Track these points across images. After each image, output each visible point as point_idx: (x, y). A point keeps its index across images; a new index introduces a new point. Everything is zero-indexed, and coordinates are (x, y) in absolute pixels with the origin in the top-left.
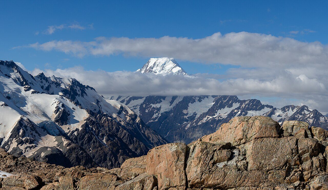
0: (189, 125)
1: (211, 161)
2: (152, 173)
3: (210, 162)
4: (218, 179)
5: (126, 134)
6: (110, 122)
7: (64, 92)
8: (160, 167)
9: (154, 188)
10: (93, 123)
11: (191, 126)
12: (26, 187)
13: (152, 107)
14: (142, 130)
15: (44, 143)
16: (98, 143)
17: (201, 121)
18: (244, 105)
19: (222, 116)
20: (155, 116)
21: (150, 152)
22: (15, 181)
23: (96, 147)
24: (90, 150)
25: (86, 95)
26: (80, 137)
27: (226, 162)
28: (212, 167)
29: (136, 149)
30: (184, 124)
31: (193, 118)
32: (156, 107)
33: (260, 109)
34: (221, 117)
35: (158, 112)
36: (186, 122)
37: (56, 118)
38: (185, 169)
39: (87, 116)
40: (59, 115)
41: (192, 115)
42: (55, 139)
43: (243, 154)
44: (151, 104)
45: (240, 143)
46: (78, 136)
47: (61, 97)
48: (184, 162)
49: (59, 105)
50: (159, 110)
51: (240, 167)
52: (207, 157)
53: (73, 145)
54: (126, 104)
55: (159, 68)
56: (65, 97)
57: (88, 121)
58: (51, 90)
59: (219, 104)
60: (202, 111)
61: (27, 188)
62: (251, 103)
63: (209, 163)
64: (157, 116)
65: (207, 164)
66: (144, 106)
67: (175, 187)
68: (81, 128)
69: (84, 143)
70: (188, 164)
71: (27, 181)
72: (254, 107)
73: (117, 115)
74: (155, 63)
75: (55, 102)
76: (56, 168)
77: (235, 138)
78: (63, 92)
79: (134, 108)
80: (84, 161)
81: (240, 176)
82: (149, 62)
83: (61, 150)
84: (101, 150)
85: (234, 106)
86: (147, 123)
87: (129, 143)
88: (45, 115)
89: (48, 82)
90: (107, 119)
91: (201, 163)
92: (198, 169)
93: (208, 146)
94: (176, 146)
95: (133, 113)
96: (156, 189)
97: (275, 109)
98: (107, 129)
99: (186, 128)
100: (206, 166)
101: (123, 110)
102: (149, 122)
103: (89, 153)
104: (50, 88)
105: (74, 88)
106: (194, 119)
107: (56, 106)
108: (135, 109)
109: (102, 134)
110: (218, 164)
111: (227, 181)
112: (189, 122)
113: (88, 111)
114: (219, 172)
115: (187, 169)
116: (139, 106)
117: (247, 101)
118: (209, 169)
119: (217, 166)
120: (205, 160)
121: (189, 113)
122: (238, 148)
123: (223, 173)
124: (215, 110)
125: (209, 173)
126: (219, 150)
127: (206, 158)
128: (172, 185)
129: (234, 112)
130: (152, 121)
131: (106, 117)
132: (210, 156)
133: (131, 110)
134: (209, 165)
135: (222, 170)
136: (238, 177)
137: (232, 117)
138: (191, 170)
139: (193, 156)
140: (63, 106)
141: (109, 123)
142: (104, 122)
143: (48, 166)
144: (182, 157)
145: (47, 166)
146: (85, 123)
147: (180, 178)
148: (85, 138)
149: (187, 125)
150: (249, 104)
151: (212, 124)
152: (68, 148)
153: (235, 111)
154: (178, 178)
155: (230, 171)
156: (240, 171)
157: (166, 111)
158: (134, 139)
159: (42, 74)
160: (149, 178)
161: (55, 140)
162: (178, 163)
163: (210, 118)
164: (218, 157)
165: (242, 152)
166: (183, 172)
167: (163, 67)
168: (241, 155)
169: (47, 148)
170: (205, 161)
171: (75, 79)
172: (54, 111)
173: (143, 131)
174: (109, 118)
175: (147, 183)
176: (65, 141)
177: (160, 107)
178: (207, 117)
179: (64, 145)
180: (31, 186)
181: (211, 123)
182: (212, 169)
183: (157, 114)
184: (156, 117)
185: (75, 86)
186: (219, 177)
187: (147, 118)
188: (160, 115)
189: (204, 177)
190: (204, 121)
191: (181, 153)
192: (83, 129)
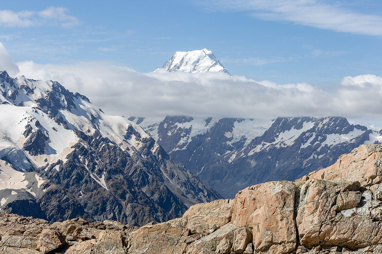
0: (234, 156)
1: (333, 207)
2: (244, 224)
3: (332, 209)
4: (344, 234)
5: (137, 169)
6: (112, 150)
7: (40, 102)
8: (257, 215)
9: (248, 246)
10: (84, 152)
11: (238, 158)
12: (41, 249)
13: (178, 128)
14: (162, 163)
15: (6, 183)
16: (92, 183)
17: (253, 150)
18: (320, 126)
19: (286, 142)
20: (182, 141)
21: (240, 193)
22: (21, 240)
23: (90, 190)
24: (80, 195)
25: (75, 107)
26: (65, 174)
27: (355, 209)
28: (336, 216)
29: (153, 194)
30: (226, 153)
31: (241, 145)
32: (184, 127)
33: (346, 132)
34: (284, 144)
35: (188, 135)
36: (230, 152)
37: (26, 144)
38: (294, 218)
39: (76, 141)
40: (31, 138)
41: (238, 141)
42: (24, 176)
43: (378, 198)
44: (177, 124)
45: (372, 182)
46: (60, 172)
47: (35, 111)
48: (293, 208)
49: (31, 124)
50: (188, 132)
51: (376, 216)
52: (327, 201)
53: (53, 186)
54: (138, 123)
55: (189, 68)
56: (42, 110)
57: (78, 148)
58: (18, 99)
59: (281, 123)
60: (255, 134)
61: (43, 249)
62: (333, 123)
63: (330, 210)
64: (185, 141)
65: (328, 212)
66: (165, 126)
67: (280, 244)
68: (67, 160)
69: (71, 183)
70: (299, 211)
71: (44, 239)
72: (337, 129)
73: (124, 140)
74: (183, 59)
75: (25, 118)
76: (33, 222)
77: (364, 175)
78: (38, 103)
79: (150, 128)
80: (70, 212)
81: (376, 229)
82: (173, 57)
83: (34, 194)
84: (97, 194)
85: (305, 126)
86: (170, 152)
87: (141, 183)
88: (7, 138)
89: (14, 86)
90: (108, 145)
91: (318, 210)
92: (314, 219)
93: (328, 186)
94: (281, 186)
95: (148, 137)
96: (250, 246)
97: (371, 131)
98: (108, 162)
99: (230, 161)
100: (327, 213)
101: (133, 132)
102: (174, 150)
103: (79, 199)
104: (17, 96)
105: (56, 96)
106: (243, 147)
107: (26, 124)
108: (151, 130)
109: (99, 170)
110: (343, 211)
111: (358, 236)
112: (235, 152)
113: (77, 133)
114: (346, 222)
115: (298, 218)
116: (158, 126)
117: (326, 118)
118: (331, 218)
119: (342, 215)
120: (324, 206)
121: (235, 138)
122: (369, 190)
123: (352, 224)
124: (276, 133)
125: (332, 224)
126: (343, 192)
127: (326, 203)
128: (276, 241)
129: (304, 136)
130: (177, 149)
131: (106, 142)
132: (331, 200)
133: (145, 131)
134: (330, 212)
135: (350, 220)
136: (374, 231)
137: (302, 144)
138: (304, 219)
139: (305, 200)
140: (38, 124)
141: (110, 152)
142: (102, 151)
143: (21, 220)
144: (290, 201)
145: (19, 220)
146: (73, 152)
147: (288, 230)
148: (72, 176)
149: (231, 156)
150: (328, 124)
151: (270, 155)
152: (44, 191)
153: (307, 135)
154: (285, 231)
155: (361, 222)
156: (377, 222)
157: (199, 134)
158: (149, 178)
159: (5, 73)
160: (240, 231)
161: (23, 178)
162: (284, 210)
163: (267, 145)
164: (343, 202)
165: (377, 195)
166: (292, 222)
167: (196, 66)
168: (375, 198)
169: (10, 191)
170: (325, 208)
171: (57, 82)
172: (23, 133)
173: (164, 164)
174: (110, 144)
175: (237, 239)
176: (40, 179)
177: (190, 128)
178: (262, 144)
179: (39, 187)
180: (49, 247)
181: (268, 153)
182: (335, 219)
183: (185, 138)
184: (183, 143)
185: (58, 94)
186: (346, 231)
187: (170, 145)
188: (190, 140)
189: (324, 229)
190: (258, 150)
191: (288, 195)
192: (70, 162)
